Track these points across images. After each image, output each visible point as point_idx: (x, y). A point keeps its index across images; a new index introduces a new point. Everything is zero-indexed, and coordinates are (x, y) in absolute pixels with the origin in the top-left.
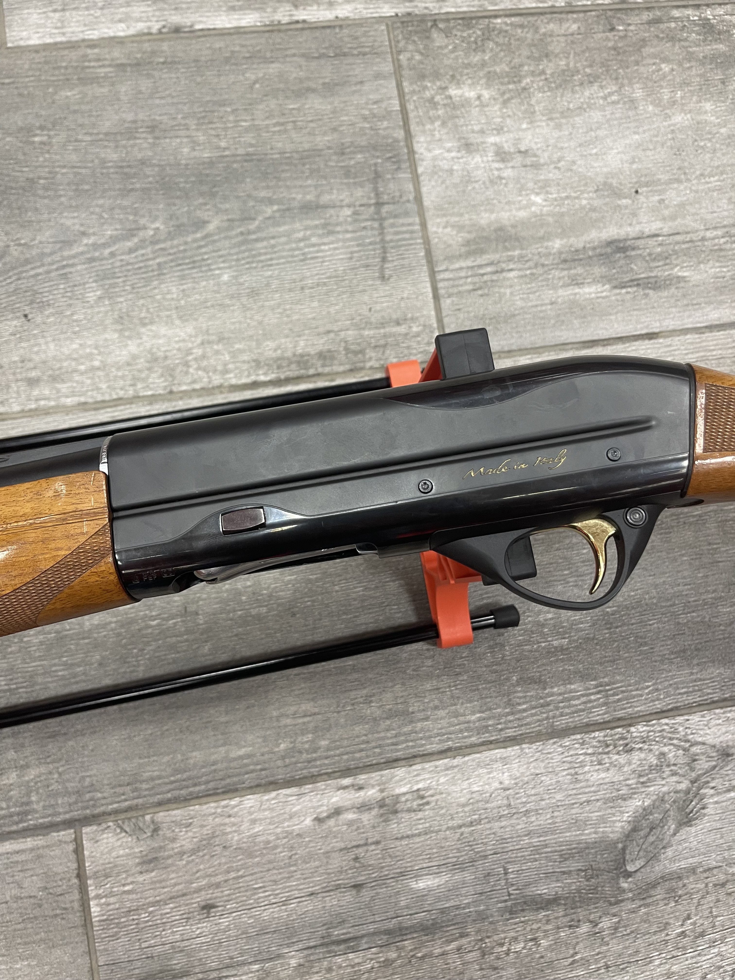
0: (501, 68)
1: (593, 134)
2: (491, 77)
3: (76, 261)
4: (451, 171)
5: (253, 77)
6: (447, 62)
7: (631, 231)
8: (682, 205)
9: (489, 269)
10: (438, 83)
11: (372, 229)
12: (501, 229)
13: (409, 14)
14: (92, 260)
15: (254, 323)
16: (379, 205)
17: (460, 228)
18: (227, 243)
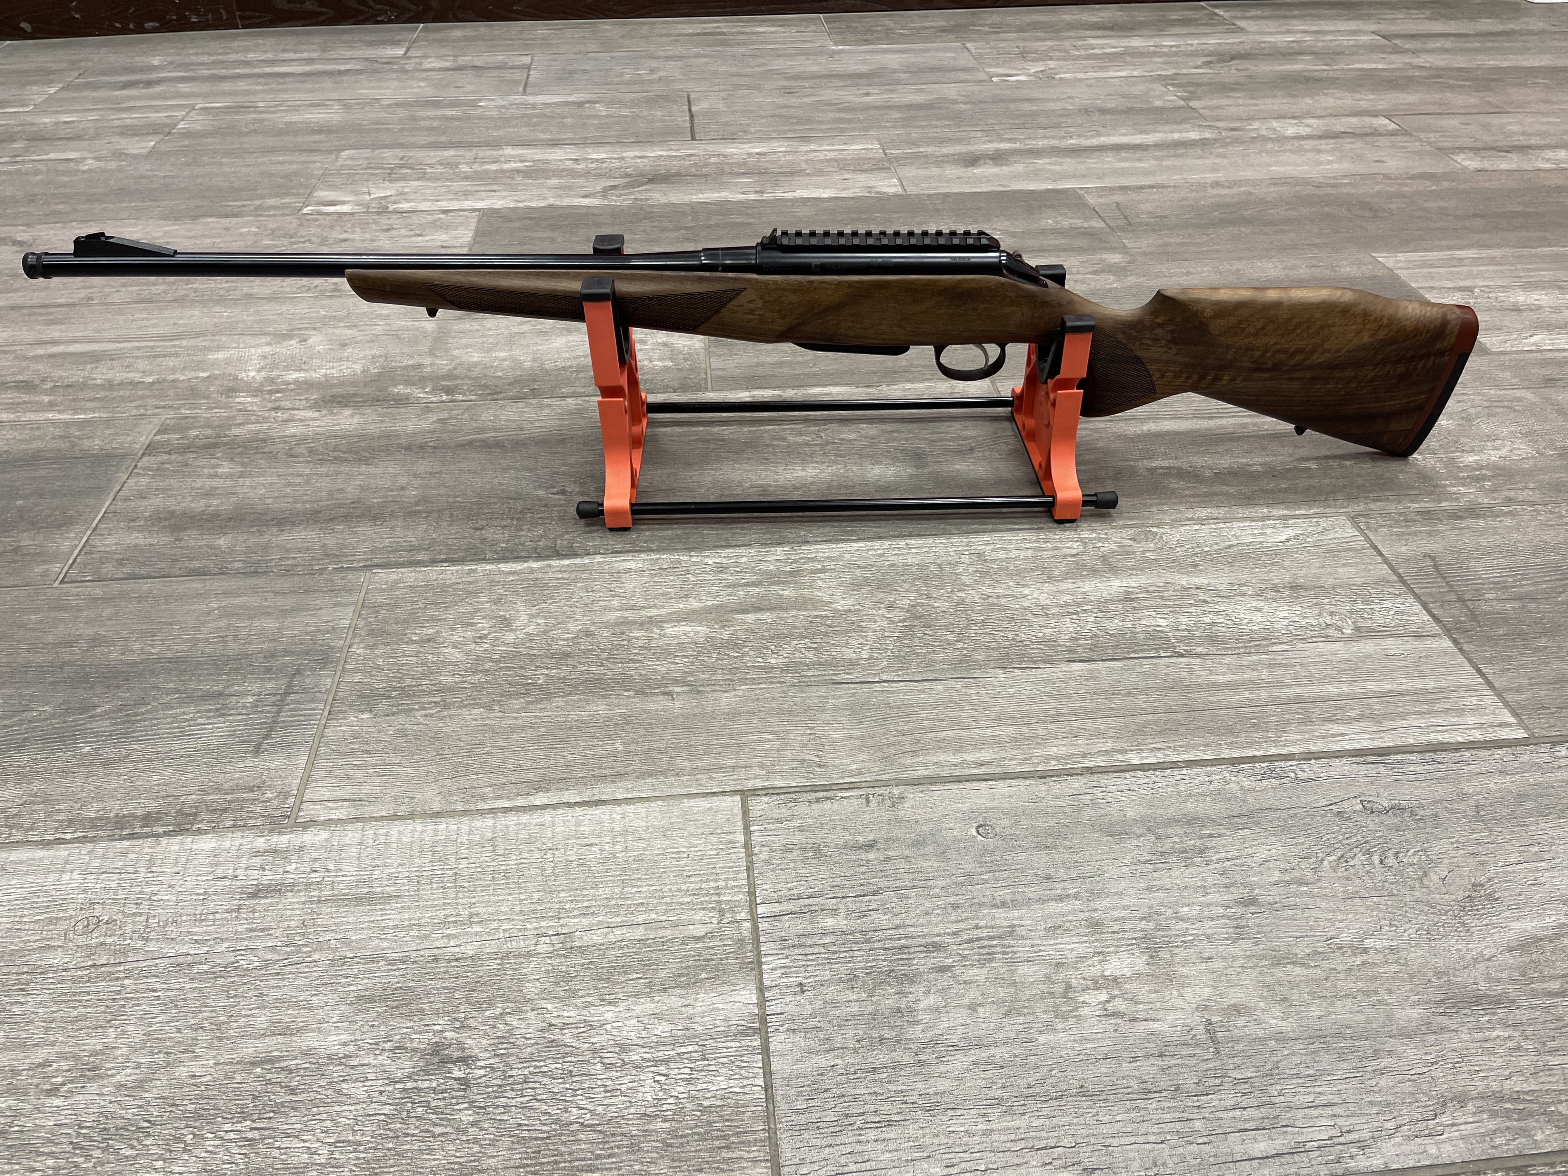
13: (694, 394)
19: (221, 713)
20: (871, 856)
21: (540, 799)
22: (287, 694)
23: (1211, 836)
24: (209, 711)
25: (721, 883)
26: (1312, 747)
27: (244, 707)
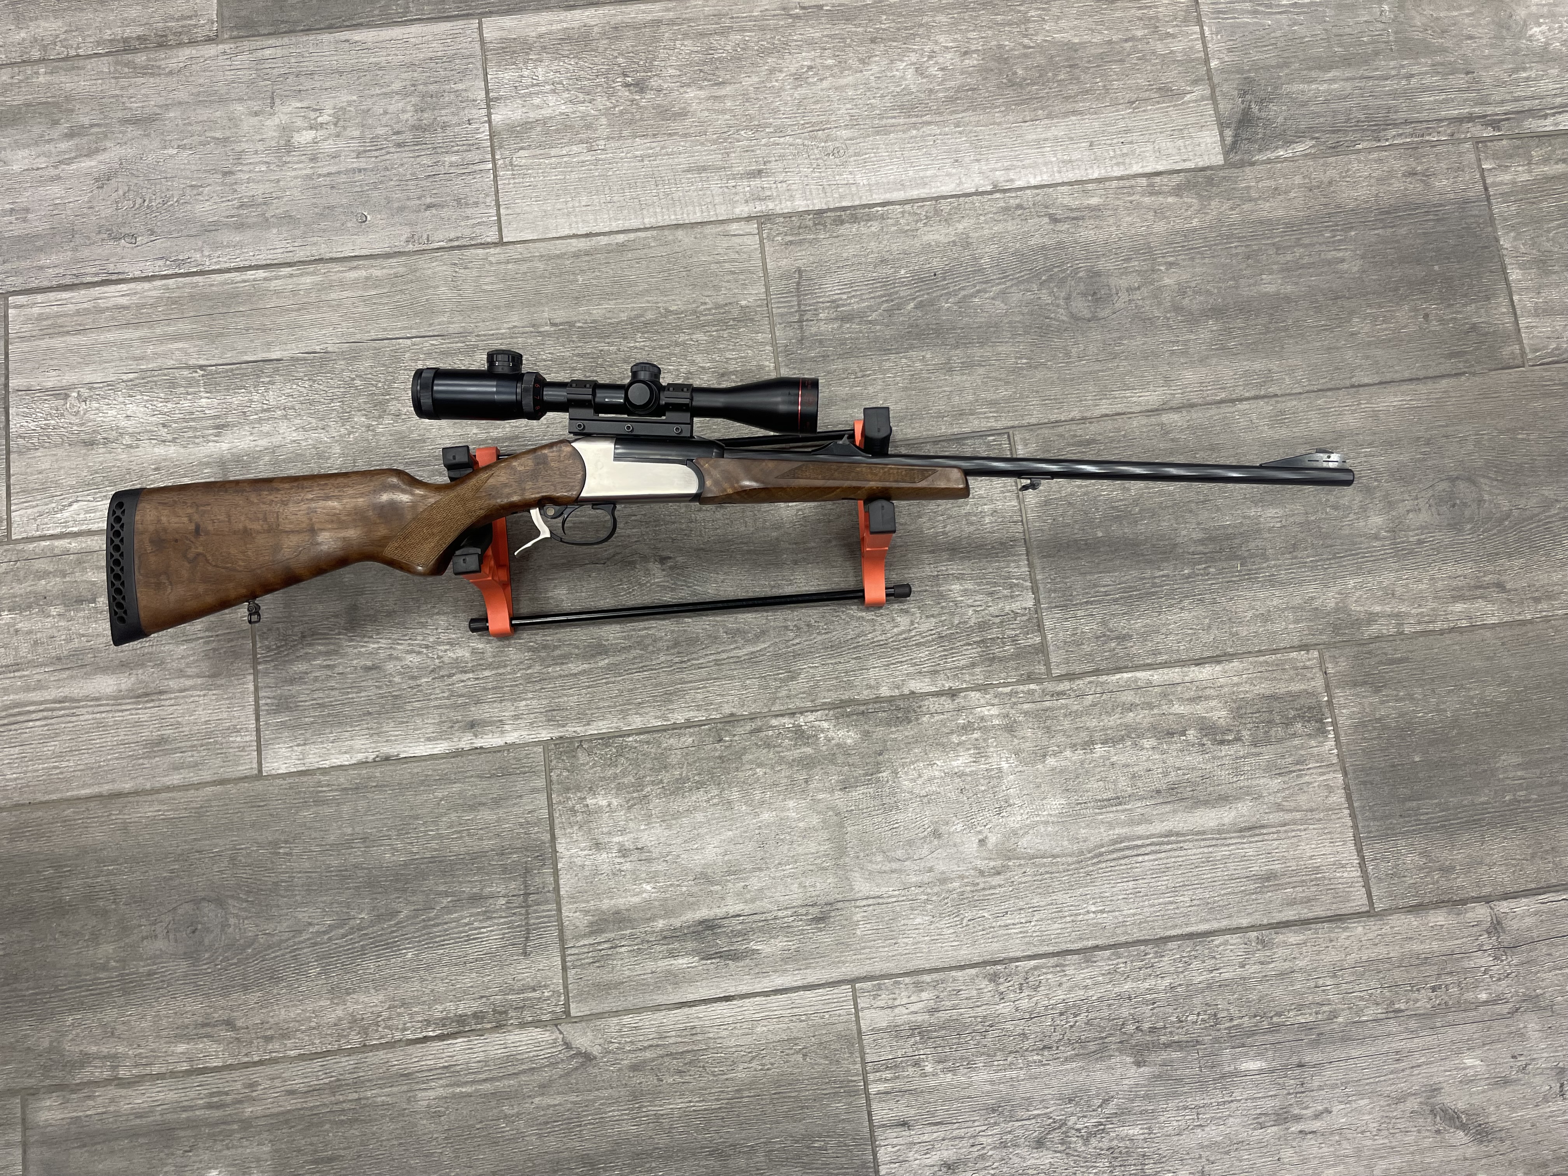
0: (629, 779)
1: (696, 832)
2: (619, 787)
3: (303, 945)
4: (583, 867)
5: (440, 795)
6: (587, 777)
7: (720, 912)
8: (761, 890)
9: (606, 946)
10: (579, 794)
11: (521, 914)
12: (617, 912)
13: (561, 737)
14: (315, 944)
15: (428, 991)
16: (527, 895)
17: (586, 912)
18: (412, 928)
19: (835, 304)
20: (429, 200)
21: (621, 238)
22: (800, 321)
23: (233, 217)
24: (844, 305)
25: (512, 181)
26: (146, 285)
27: (823, 309)
